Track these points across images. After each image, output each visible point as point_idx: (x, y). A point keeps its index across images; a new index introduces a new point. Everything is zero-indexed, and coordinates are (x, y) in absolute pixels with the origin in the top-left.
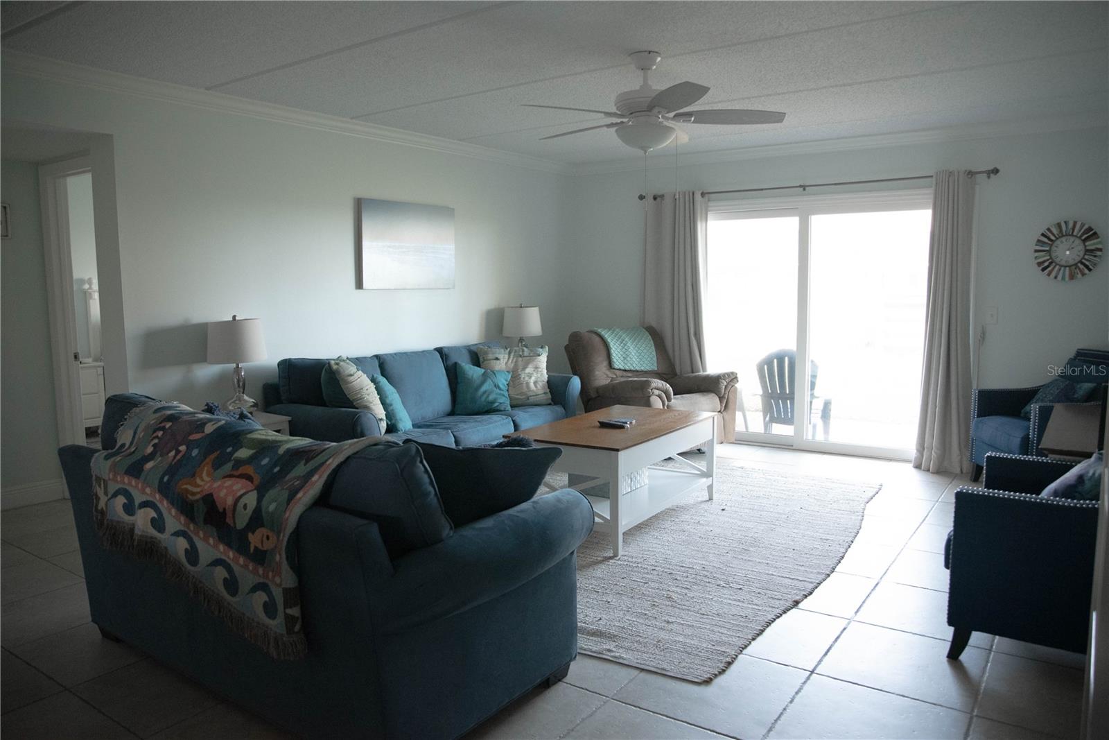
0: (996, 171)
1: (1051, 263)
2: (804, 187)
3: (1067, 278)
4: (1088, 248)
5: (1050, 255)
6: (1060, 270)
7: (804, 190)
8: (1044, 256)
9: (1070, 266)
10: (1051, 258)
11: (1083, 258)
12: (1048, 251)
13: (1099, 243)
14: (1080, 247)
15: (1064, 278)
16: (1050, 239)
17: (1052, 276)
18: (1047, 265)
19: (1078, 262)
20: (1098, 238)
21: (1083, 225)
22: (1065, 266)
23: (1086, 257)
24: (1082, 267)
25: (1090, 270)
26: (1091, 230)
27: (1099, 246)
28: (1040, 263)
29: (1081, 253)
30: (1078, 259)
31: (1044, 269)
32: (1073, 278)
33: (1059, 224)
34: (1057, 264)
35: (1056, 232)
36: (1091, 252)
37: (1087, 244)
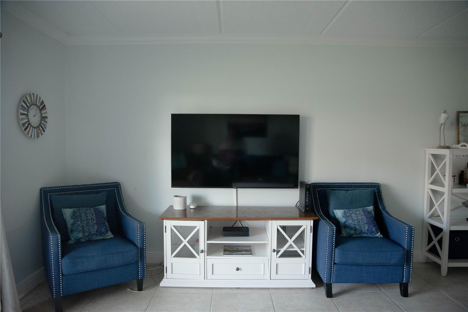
3: (36, 137)
4: (43, 115)
5: (29, 118)
8: (25, 119)
10: (28, 121)
11: (41, 123)
12: (27, 115)
13: (46, 113)
14: (39, 115)
15: (34, 137)
16: (27, 106)
17: (30, 135)
18: (26, 126)
19: (39, 126)
20: (46, 109)
21: (40, 98)
22: (35, 128)
23: (43, 122)
24: (41, 129)
25: (44, 131)
26: (43, 103)
27: (46, 115)
28: (24, 124)
29: (39, 119)
30: (38, 123)
31: (26, 129)
32: (38, 137)
33: (30, 94)
34: (31, 126)
35: (29, 101)
36: (44, 118)
37: (43, 112)
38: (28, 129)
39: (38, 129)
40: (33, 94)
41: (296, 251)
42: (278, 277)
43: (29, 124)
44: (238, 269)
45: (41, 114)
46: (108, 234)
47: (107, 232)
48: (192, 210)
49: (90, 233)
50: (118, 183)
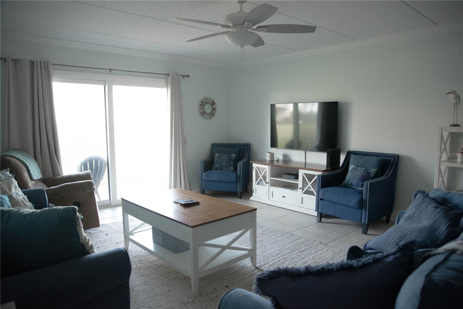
0: (188, 76)
1: (204, 113)
2: (110, 70)
3: (208, 119)
4: (213, 108)
5: (204, 110)
6: (206, 115)
7: (110, 71)
8: (202, 110)
9: (209, 114)
10: (204, 111)
11: (212, 111)
12: (203, 108)
13: (216, 106)
14: (211, 108)
15: (207, 118)
16: (203, 104)
17: (205, 117)
18: (203, 114)
19: (211, 113)
20: (215, 105)
21: (211, 100)
22: (208, 114)
23: (213, 111)
24: (212, 114)
25: (214, 115)
26: (214, 102)
27: (216, 107)
28: (201, 113)
29: (211, 110)
30: (210, 112)
31: (202, 115)
32: (210, 118)
33: (206, 99)
34: (206, 113)
35: (205, 102)
36: (214, 109)
37: (213, 106)
38: (204, 115)
39: (210, 114)
40: (207, 98)
41: (312, 191)
42: (302, 206)
43: (205, 112)
44: (284, 197)
45: (212, 107)
46: (231, 168)
47: (230, 166)
48: (276, 161)
49: (222, 166)
50: (248, 144)
